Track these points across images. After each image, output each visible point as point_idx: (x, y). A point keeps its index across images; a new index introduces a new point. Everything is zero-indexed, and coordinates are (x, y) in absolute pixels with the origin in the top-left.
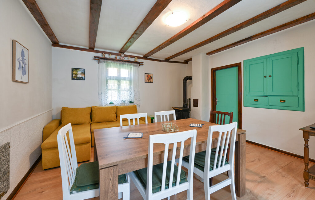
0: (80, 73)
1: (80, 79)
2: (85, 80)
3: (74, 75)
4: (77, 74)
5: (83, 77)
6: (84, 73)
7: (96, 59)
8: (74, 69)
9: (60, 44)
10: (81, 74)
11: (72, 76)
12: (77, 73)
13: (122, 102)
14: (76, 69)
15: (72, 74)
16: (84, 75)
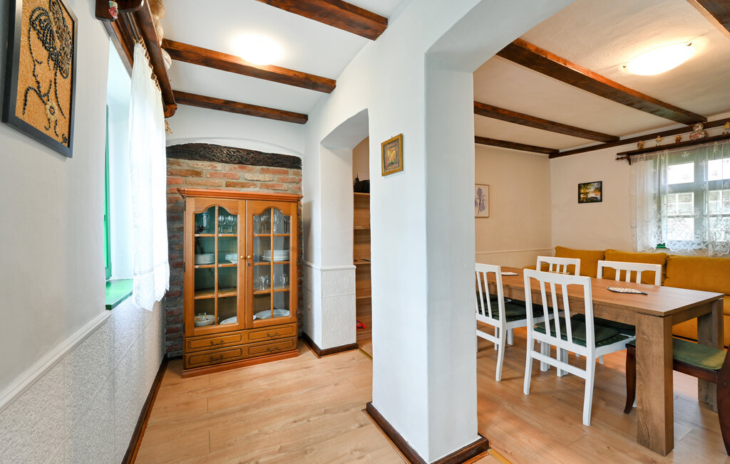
0: (592, 190)
1: (593, 200)
2: (601, 201)
3: (582, 196)
4: (588, 193)
5: (599, 197)
6: (600, 190)
7: (622, 158)
8: (582, 186)
9: (560, 151)
10: (594, 191)
11: (579, 197)
12: (587, 191)
13: (703, 246)
14: (586, 185)
15: (579, 194)
16: (599, 194)
